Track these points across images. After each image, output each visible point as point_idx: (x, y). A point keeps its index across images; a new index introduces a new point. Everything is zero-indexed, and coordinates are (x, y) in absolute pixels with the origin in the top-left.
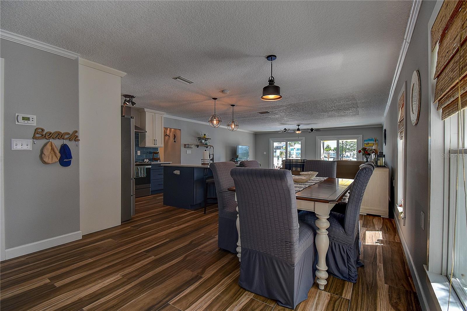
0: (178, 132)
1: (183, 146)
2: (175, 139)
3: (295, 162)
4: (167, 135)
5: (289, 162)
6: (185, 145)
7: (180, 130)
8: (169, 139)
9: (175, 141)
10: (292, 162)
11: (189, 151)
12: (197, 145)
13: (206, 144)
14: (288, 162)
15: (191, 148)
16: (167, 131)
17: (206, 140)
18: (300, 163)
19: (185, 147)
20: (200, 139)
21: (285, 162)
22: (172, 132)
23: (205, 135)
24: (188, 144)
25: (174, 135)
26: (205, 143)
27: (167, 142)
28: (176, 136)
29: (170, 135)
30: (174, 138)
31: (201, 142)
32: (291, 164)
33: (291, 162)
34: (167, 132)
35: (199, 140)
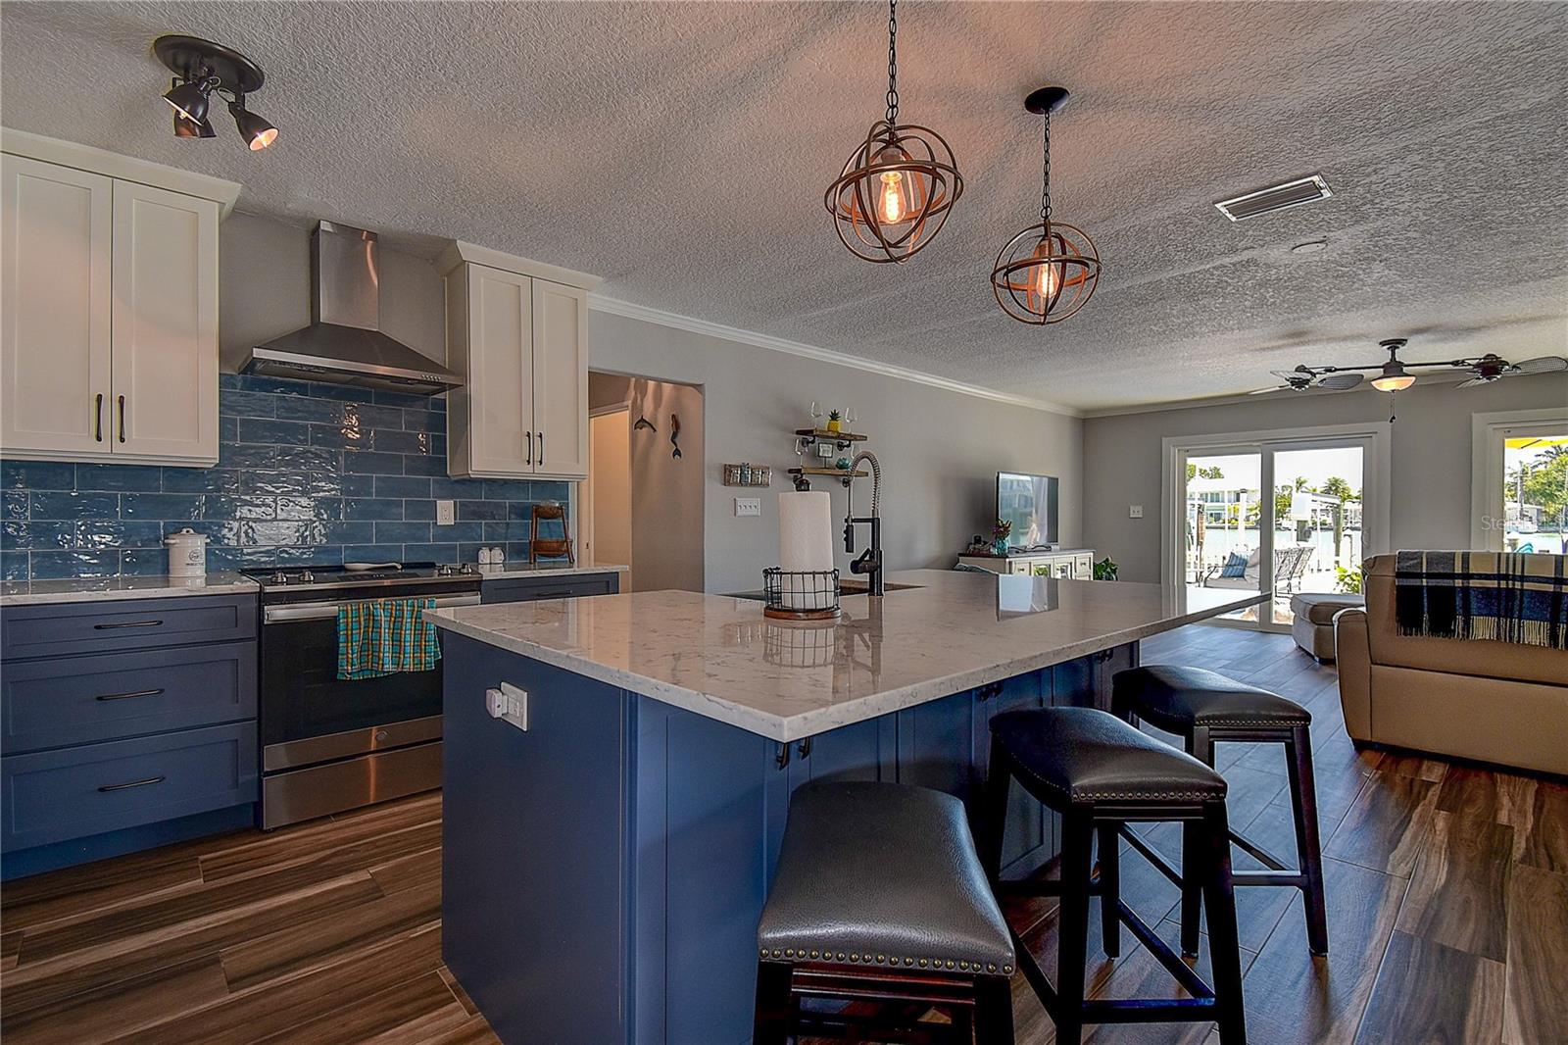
0: (690, 397)
1: (718, 475)
2: (677, 440)
3: (1499, 577)
4: (642, 420)
5: (1429, 576)
6: (728, 470)
7: (698, 387)
8: (651, 441)
9: (677, 452)
10: (1467, 576)
11: (747, 502)
12: (790, 471)
13: (841, 467)
14: (1420, 576)
15: (757, 485)
16: (645, 403)
17: (841, 447)
18: (1550, 588)
19: (726, 482)
20: (807, 435)
21: (1399, 575)
22: (664, 403)
23: (834, 416)
24: (742, 467)
25: (673, 416)
26: (834, 461)
27: (646, 454)
28: (680, 420)
29: (656, 419)
30: (675, 435)
31: (815, 455)
32: (1453, 589)
33: (1453, 576)
34: (642, 406)
35: (805, 443)
